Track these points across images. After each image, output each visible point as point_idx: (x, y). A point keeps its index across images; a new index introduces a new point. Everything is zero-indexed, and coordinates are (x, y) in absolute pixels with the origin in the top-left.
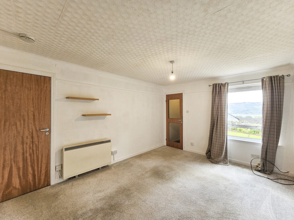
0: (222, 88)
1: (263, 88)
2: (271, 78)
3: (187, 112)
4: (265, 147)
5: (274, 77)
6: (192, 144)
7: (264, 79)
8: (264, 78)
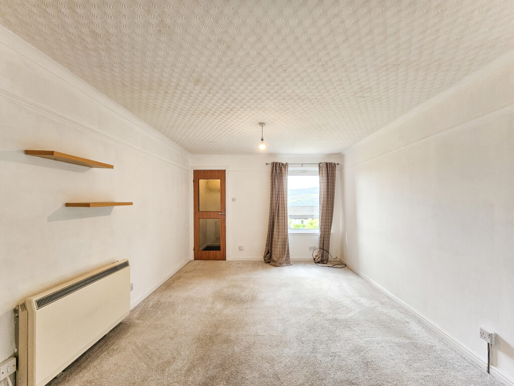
0: (283, 169)
1: (319, 174)
2: (327, 164)
3: (234, 200)
4: (323, 236)
5: (329, 163)
6: (241, 249)
7: (321, 165)
8: (321, 163)
